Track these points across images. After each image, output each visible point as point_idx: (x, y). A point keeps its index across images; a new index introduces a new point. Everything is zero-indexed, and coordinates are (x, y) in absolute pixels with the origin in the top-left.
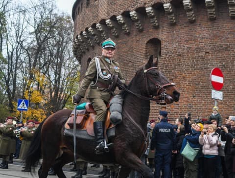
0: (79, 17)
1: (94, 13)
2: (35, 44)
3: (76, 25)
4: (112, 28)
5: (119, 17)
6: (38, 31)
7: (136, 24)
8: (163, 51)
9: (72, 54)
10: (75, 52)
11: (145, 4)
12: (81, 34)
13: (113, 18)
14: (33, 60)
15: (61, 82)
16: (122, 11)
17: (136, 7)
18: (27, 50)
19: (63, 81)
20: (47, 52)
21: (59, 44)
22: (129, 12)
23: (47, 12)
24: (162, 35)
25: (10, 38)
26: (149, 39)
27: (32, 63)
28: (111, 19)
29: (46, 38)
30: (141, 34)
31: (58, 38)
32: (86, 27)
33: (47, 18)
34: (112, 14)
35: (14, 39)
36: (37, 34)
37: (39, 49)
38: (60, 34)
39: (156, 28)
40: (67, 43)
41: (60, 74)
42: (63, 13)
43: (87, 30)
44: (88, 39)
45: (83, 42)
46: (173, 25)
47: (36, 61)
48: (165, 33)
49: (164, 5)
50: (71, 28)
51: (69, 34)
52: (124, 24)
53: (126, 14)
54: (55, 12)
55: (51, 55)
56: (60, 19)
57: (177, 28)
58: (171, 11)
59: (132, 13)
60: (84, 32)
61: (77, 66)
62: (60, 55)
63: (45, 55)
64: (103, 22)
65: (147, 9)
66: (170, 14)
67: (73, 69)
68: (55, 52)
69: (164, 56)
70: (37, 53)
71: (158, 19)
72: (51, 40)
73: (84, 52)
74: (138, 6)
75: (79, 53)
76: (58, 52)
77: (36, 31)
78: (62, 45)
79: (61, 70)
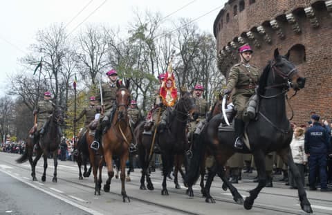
0: (221, 34)
1: (234, 27)
2: (182, 63)
3: (218, 41)
4: (254, 39)
5: (260, 28)
6: (183, 52)
7: (277, 32)
8: (308, 56)
9: (216, 69)
10: (220, 67)
11: (285, 11)
12: (224, 49)
13: (254, 30)
14: (181, 79)
15: (208, 97)
16: (262, 22)
17: (276, 15)
18: (175, 70)
19: (211, 96)
20: (193, 70)
21: (203, 62)
22: (269, 21)
23: (190, 34)
24: (305, 41)
25: (159, 61)
26: (292, 46)
27: (181, 82)
28: (251, 30)
29: (191, 57)
30: (284, 42)
31: (202, 56)
32: (228, 42)
33: (190, 39)
34: (252, 26)
35: (163, 62)
36: (182, 55)
37: (186, 68)
38: (204, 53)
39: (299, 34)
40: (210, 59)
41: (206, 90)
42: (204, 32)
43: (229, 44)
44: (231, 53)
45: (226, 57)
46: (316, 28)
47: (184, 79)
48: (309, 37)
49: (305, 10)
50: (213, 45)
51: (212, 52)
52: (265, 34)
53: (266, 24)
54: (197, 32)
55: (198, 73)
56: (202, 39)
57: (320, 31)
58: (313, 14)
59: (273, 22)
60: (227, 47)
61: (222, 80)
62: (205, 72)
63: (192, 73)
64: (244, 35)
65: (287, 16)
66: (311, 17)
67: (218, 84)
68: (201, 69)
69: (309, 61)
70: (185, 71)
71: (300, 24)
72: (196, 59)
73: (229, 66)
74: (278, 14)
75: (224, 68)
76: (203, 69)
77: (181, 52)
78: (206, 62)
79: (207, 86)
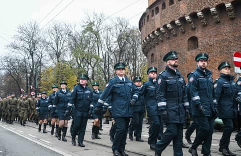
0: (143, 29)
1: (152, 25)
2: (119, 48)
3: (142, 34)
4: (165, 33)
5: (169, 26)
6: (119, 40)
7: (180, 29)
8: (200, 44)
9: (141, 52)
10: (143, 51)
11: (185, 15)
12: (146, 39)
13: (165, 27)
14: (118, 58)
15: (137, 70)
16: (170, 21)
17: (179, 17)
18: (114, 53)
19: (138, 69)
20: (126, 53)
21: (133, 47)
22: (174, 21)
23: (124, 28)
24: (198, 34)
25: (103, 47)
26: (189, 38)
27: (118, 60)
28: (163, 27)
29: (125, 44)
30: (184, 35)
31: (132, 43)
32: (148, 34)
33: (124, 32)
34: (164, 24)
35: (106, 47)
36: (119, 42)
37: (122, 51)
38: (133, 41)
39: (194, 30)
40: (138, 45)
41: (135, 65)
42: (134, 27)
43: (149, 36)
44: (150, 42)
45: (147, 44)
46: (205, 26)
47: (120, 59)
48: (200, 32)
49: (198, 14)
50: (139, 36)
51: (138, 40)
52: (172, 29)
53: (173, 23)
54: (128, 27)
55: (129, 54)
56: (132, 31)
57: (208, 28)
58: (203, 17)
59: (177, 22)
60: (147, 38)
61: (146, 59)
62: (134, 53)
63: (125, 54)
64: (158, 30)
65: (186, 18)
66: (202, 19)
67: (143, 61)
68: (131, 52)
69: (200, 48)
70: (120, 54)
71: (194, 23)
72: (128, 45)
73: (149, 51)
74: (180, 16)
75: (145, 51)
77: (118, 40)
78: (135, 47)
79: (136, 63)
